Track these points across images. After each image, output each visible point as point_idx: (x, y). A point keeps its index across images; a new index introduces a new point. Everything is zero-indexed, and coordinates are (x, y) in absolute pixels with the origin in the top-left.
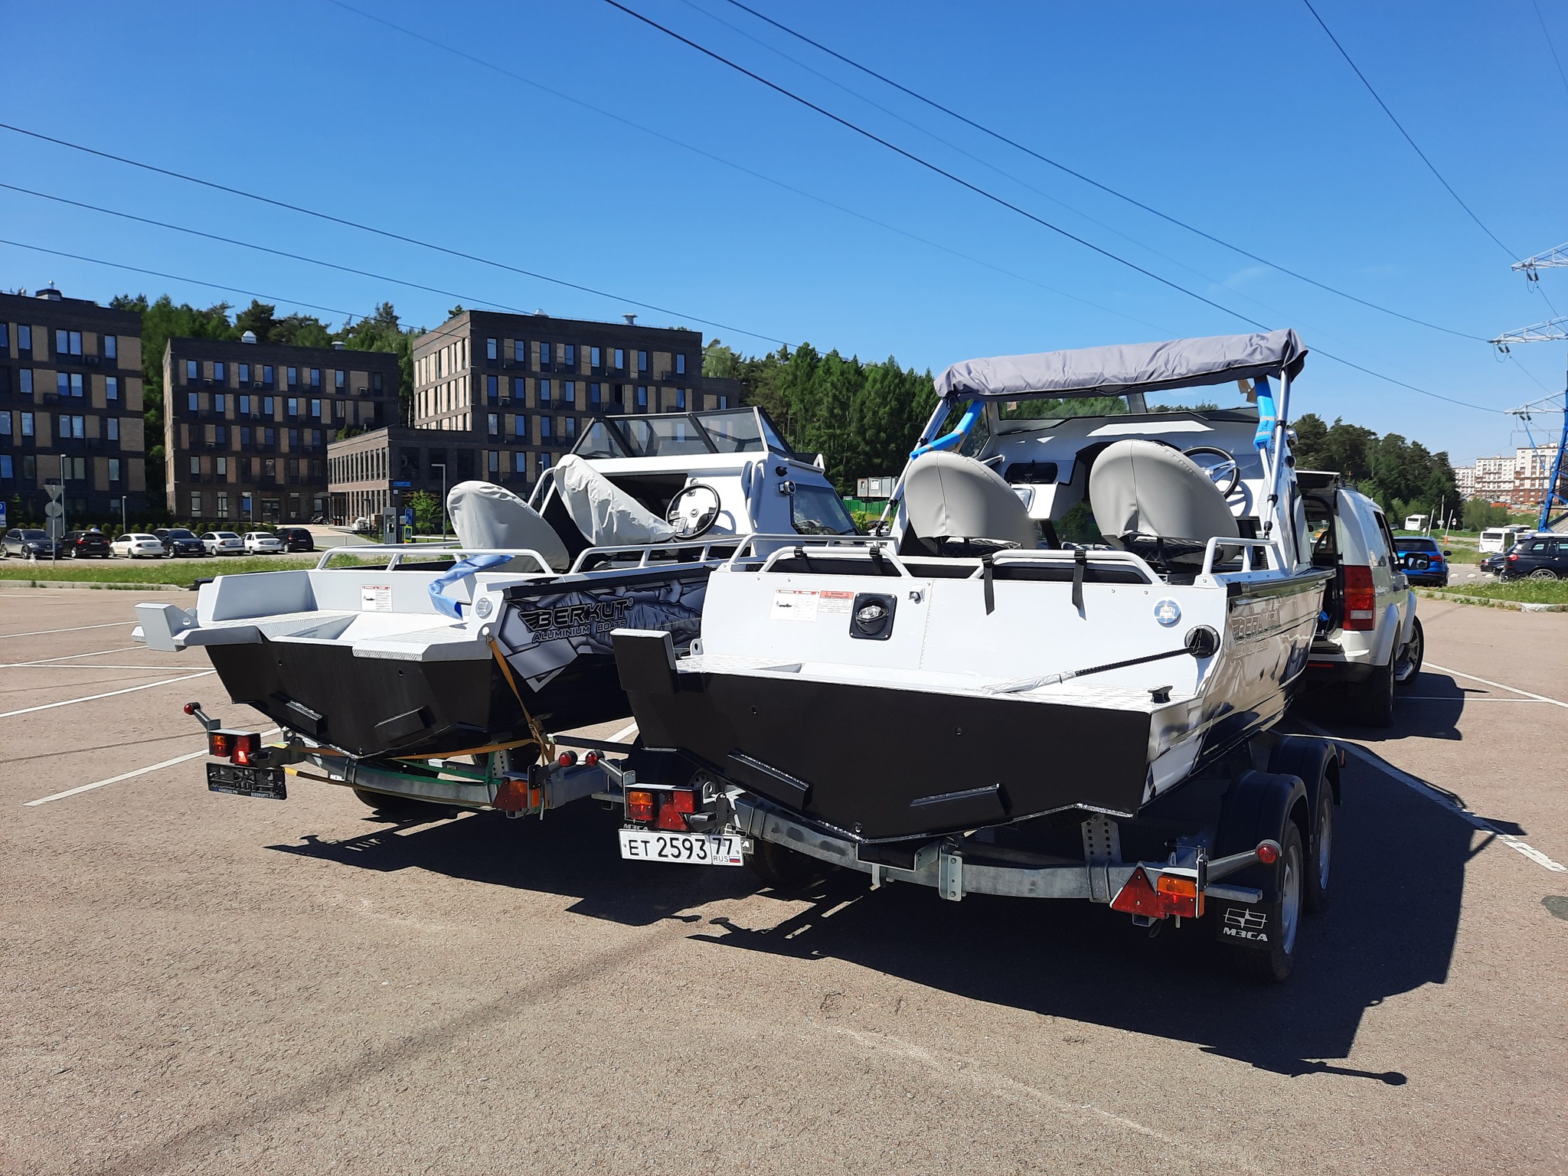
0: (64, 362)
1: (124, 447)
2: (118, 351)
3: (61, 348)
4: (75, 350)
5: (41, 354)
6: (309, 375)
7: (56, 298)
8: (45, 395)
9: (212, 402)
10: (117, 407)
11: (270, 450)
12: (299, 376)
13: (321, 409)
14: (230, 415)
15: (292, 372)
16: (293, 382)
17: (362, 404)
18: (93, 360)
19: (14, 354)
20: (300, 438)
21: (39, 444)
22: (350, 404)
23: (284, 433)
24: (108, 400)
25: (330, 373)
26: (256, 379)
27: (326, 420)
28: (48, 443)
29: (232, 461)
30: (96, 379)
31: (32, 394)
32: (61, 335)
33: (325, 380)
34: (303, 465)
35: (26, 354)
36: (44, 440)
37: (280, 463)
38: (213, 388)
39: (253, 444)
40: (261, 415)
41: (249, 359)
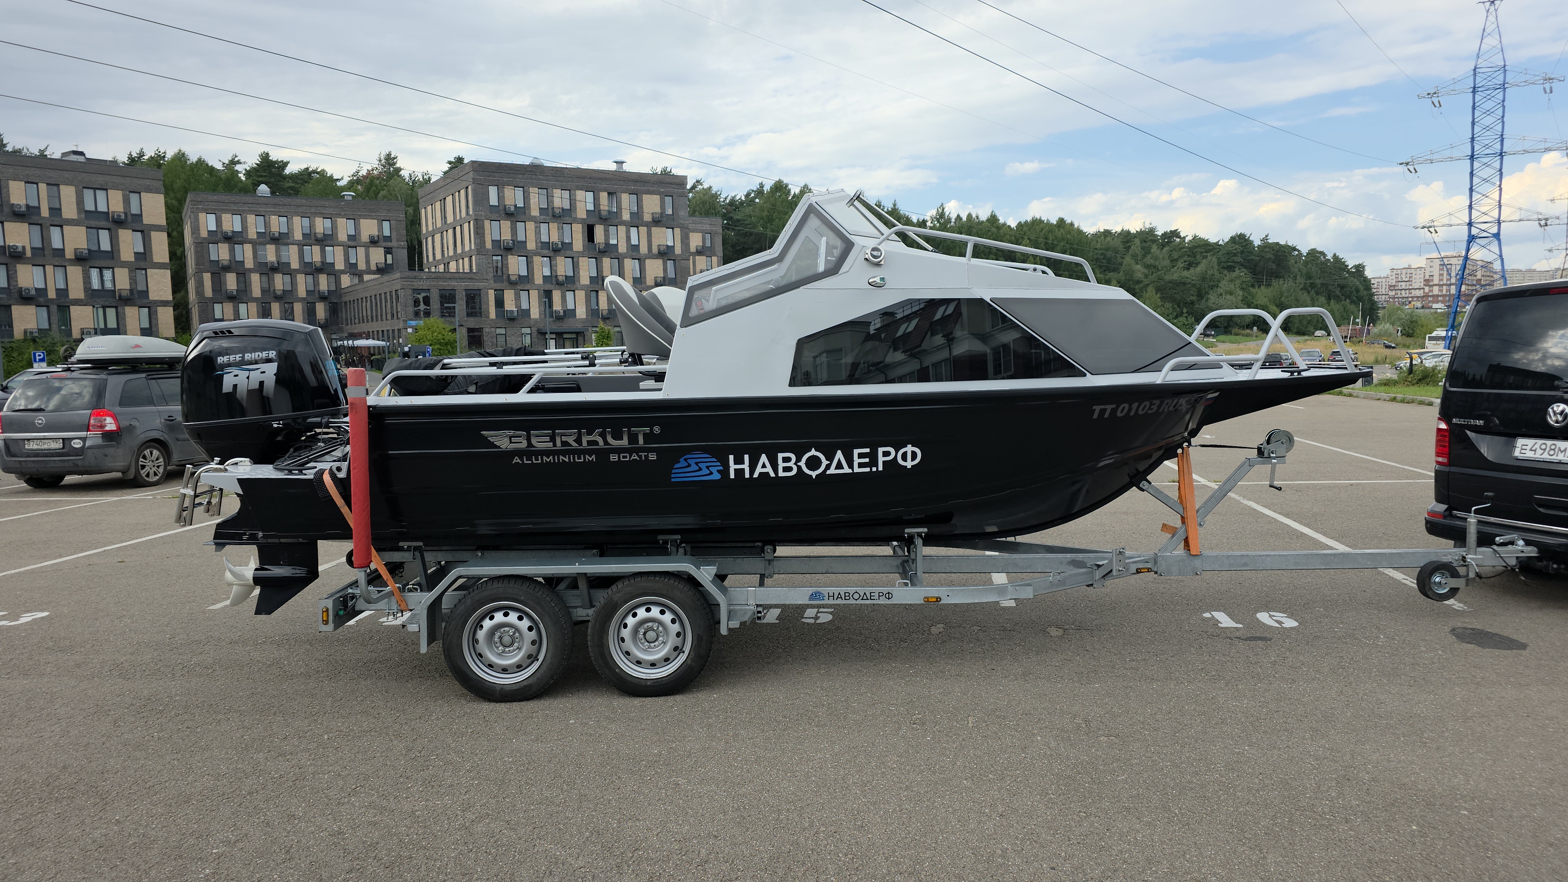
0: (92, 220)
2: (143, 208)
3: (89, 207)
4: (102, 208)
5: (70, 212)
6: (322, 225)
7: (81, 159)
8: (76, 250)
9: (232, 252)
10: (143, 259)
11: (287, 296)
12: (312, 226)
13: (334, 256)
14: (249, 265)
15: (306, 221)
16: (307, 231)
17: (372, 250)
18: (119, 216)
19: (45, 212)
20: (316, 283)
21: (72, 295)
22: (361, 250)
23: (301, 279)
24: (135, 253)
25: (341, 222)
26: (272, 230)
27: (340, 266)
28: (81, 295)
29: (253, 306)
30: (123, 234)
31: (63, 250)
32: (88, 193)
33: (337, 228)
34: (320, 309)
35: (56, 211)
36: (76, 293)
37: (298, 307)
38: (231, 239)
39: (272, 290)
40: (278, 263)
41: (264, 211)
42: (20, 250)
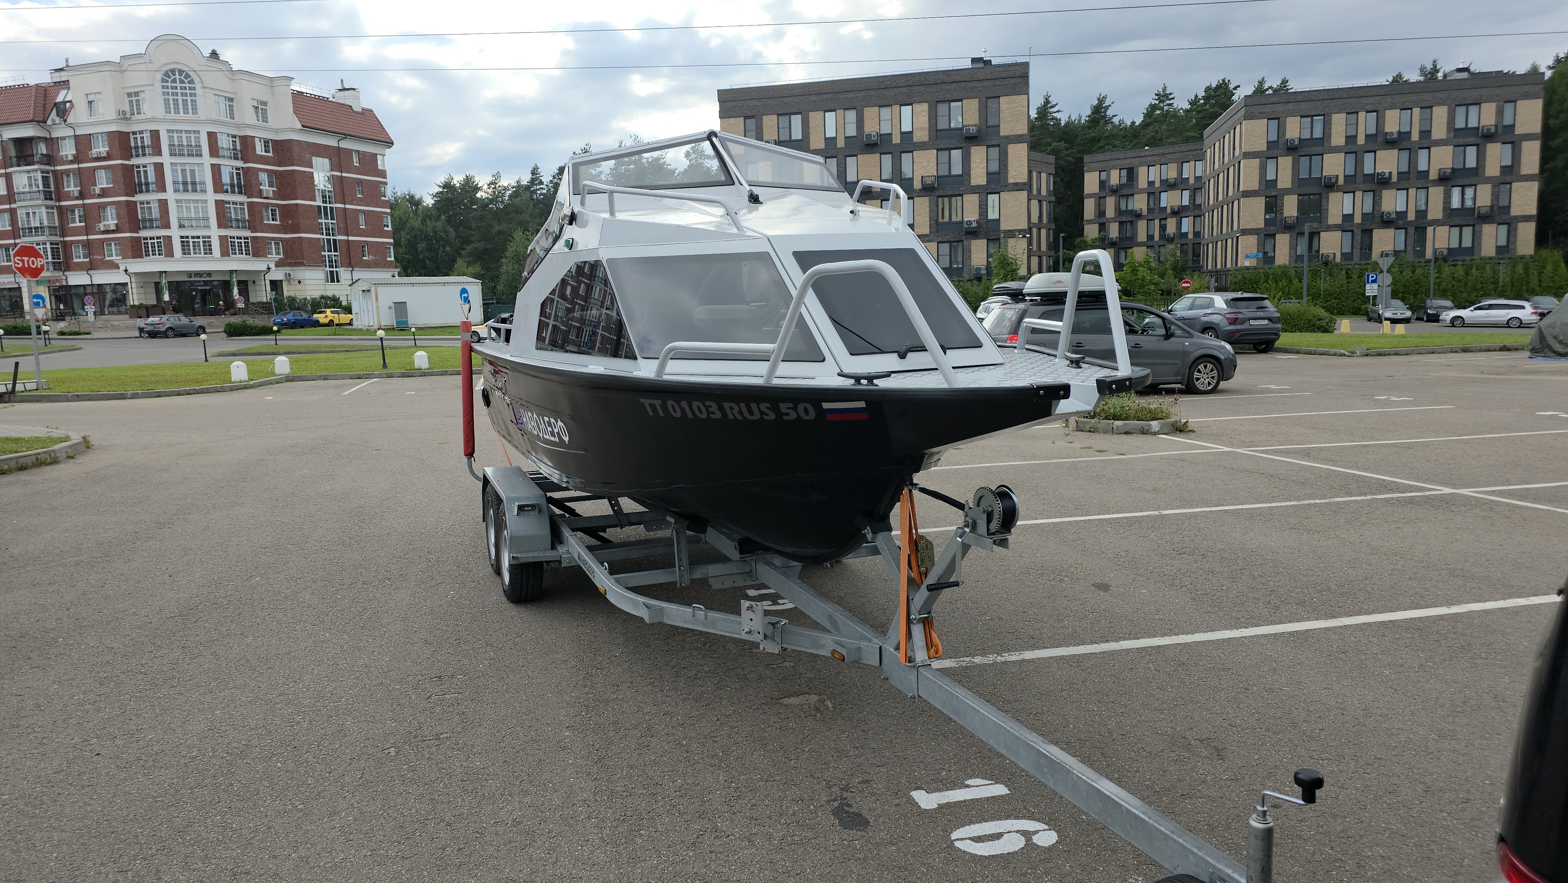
1: (1515, 211)
2: (1517, 117)
4: (1473, 123)
7: (1464, 75)
8: (1440, 170)
10: (1510, 173)
18: (1489, 130)
19: (1415, 137)
21: (1430, 216)
24: (1502, 167)
28: (1439, 216)
31: (1428, 171)
35: (1425, 134)
42: (1387, 175)
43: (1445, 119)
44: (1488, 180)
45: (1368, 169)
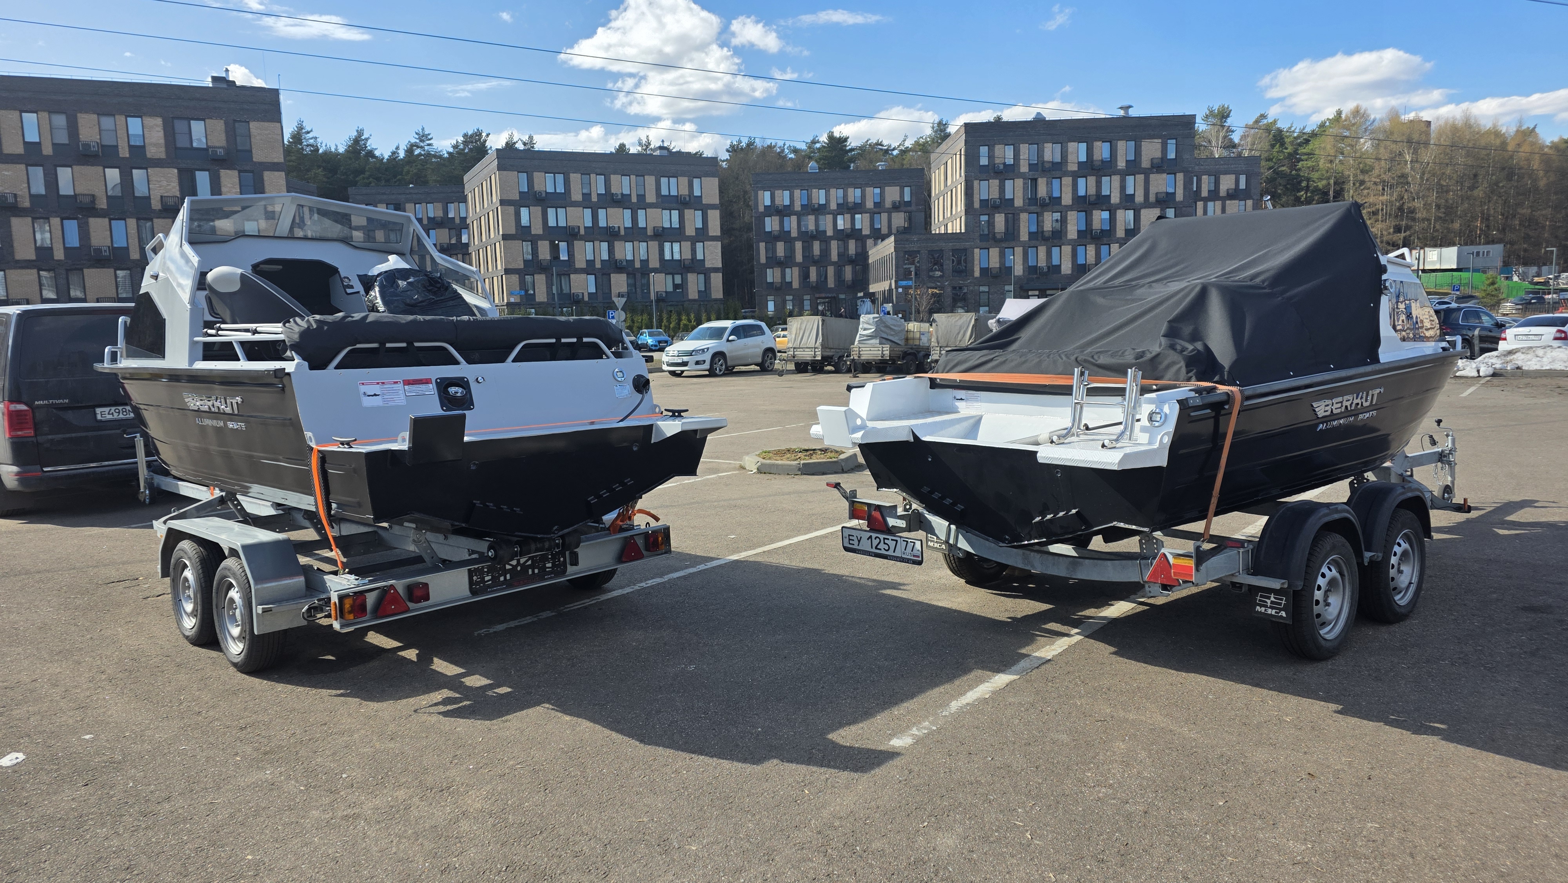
0: (667, 202)
1: (708, 265)
2: (702, 190)
3: (664, 192)
4: (674, 192)
5: (651, 198)
6: (854, 195)
7: (666, 152)
8: (654, 227)
9: (782, 223)
10: (702, 234)
11: (823, 261)
12: (845, 196)
13: (861, 221)
14: (794, 234)
15: (840, 192)
16: (841, 201)
17: (894, 215)
18: (685, 198)
19: (634, 199)
20: (846, 248)
21: (651, 266)
22: (884, 216)
23: (834, 244)
24: (696, 229)
25: (869, 190)
26: (813, 202)
27: (866, 231)
28: (657, 265)
29: (796, 270)
30: (688, 213)
31: (646, 228)
32: (664, 181)
33: (865, 196)
34: (848, 273)
35: (641, 197)
36: (654, 263)
37: (831, 270)
38: (782, 212)
39: (811, 255)
40: (816, 230)
41: (809, 186)
42: (617, 229)
43: (654, 187)
44: (688, 238)
45: (602, 223)
